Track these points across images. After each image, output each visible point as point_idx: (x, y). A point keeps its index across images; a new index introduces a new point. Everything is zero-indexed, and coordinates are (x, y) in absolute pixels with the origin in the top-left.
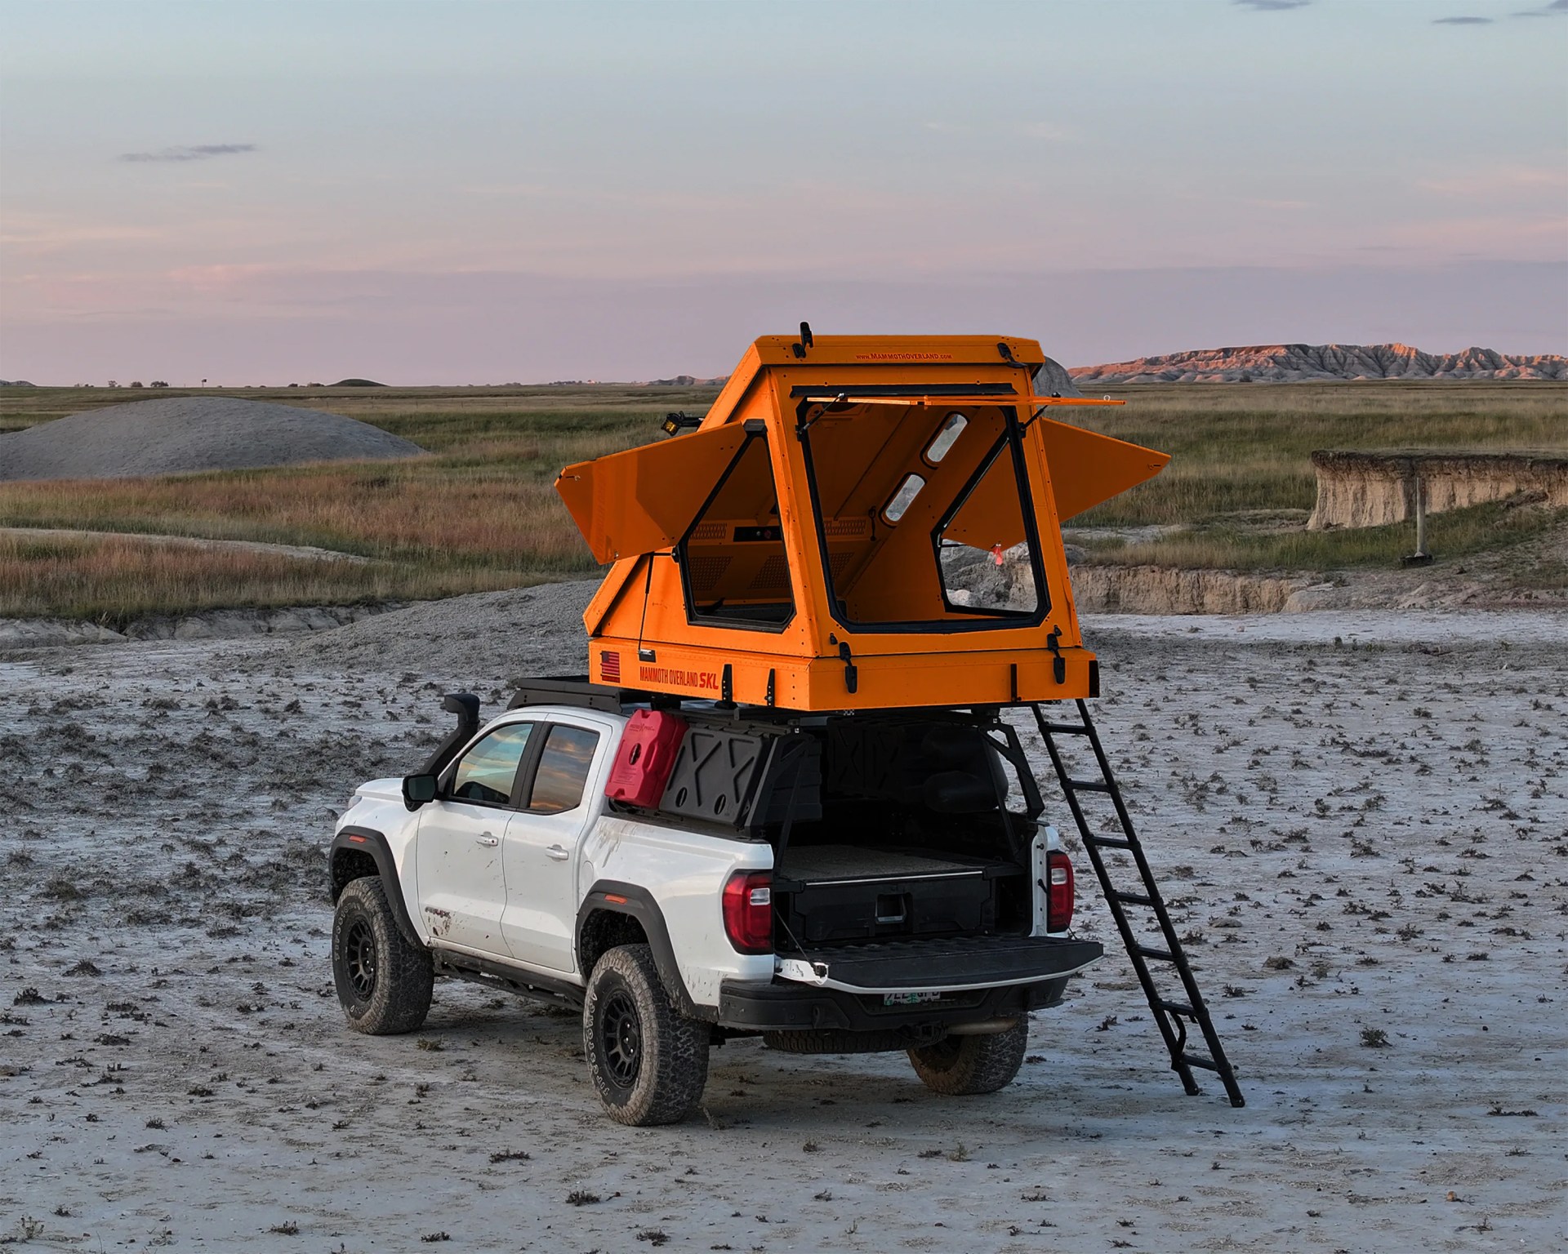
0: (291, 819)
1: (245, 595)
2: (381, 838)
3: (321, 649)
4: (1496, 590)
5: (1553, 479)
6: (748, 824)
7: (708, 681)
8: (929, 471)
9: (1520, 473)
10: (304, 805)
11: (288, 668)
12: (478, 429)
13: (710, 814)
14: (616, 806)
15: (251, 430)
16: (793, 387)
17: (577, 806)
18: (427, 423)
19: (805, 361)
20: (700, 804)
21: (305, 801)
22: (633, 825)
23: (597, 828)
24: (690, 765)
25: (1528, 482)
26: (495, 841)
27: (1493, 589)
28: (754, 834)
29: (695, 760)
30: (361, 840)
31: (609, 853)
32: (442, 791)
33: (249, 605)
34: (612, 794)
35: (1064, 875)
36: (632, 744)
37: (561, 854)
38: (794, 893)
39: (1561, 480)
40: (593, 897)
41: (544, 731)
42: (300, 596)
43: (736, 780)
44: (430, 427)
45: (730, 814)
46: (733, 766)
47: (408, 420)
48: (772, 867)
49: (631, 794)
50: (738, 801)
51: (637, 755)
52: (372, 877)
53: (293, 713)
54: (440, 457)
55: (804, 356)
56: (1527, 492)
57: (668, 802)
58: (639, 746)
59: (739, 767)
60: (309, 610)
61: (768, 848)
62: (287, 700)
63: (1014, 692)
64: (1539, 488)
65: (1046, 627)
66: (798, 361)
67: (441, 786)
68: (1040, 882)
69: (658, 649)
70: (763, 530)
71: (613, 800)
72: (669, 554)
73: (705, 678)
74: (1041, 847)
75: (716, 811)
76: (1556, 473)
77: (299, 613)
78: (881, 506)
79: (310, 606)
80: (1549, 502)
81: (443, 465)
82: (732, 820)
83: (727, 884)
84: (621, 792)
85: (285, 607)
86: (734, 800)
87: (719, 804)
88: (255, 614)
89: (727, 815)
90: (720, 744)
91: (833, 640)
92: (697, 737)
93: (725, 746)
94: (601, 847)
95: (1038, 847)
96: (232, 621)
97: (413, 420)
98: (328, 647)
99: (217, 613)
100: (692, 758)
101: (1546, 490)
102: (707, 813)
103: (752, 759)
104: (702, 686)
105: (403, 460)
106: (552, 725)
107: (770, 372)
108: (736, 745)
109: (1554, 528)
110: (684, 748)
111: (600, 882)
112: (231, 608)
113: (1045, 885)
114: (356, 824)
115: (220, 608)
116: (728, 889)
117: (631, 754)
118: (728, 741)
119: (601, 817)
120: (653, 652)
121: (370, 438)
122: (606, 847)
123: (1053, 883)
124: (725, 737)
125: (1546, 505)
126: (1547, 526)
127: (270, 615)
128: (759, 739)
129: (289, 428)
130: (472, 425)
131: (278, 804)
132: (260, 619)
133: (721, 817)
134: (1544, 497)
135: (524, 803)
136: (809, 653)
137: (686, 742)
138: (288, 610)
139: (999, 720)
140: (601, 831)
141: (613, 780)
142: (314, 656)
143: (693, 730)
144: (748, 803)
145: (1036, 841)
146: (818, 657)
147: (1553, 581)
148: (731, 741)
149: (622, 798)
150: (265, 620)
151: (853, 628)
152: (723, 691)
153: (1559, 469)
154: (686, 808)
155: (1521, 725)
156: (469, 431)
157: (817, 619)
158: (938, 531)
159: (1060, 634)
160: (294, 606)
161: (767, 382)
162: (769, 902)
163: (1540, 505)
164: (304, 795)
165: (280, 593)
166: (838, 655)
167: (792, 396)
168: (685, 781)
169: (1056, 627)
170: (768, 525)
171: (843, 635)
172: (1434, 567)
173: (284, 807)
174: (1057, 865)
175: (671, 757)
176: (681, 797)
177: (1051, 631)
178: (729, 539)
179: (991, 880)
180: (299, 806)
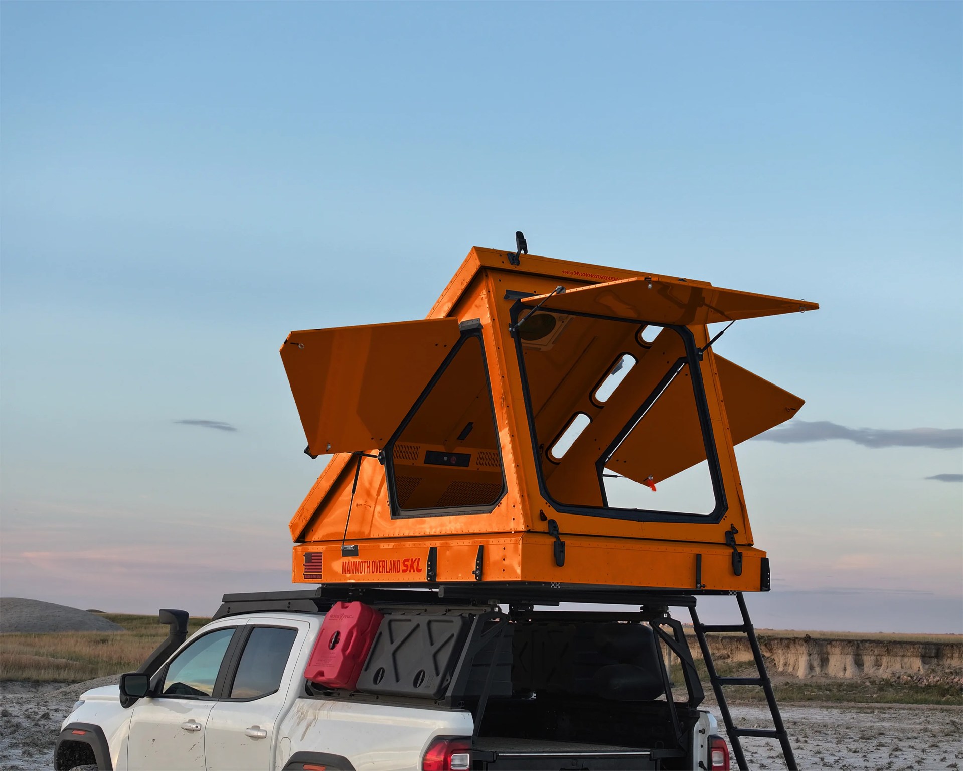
0: (34, 762)
1: (25, 674)
2: (98, 731)
3: (66, 694)
4: (713, 699)
5: (734, 647)
6: (449, 693)
7: (410, 565)
8: (595, 409)
9: (714, 644)
10: (45, 756)
11: (44, 702)
12: (154, 623)
13: (409, 688)
14: (313, 690)
15: (38, 615)
16: (507, 291)
17: (276, 691)
18: (129, 619)
19: (519, 268)
20: (397, 680)
21: (45, 754)
22: (329, 703)
23: (294, 709)
24: (386, 648)
25: (718, 649)
26: (199, 727)
27: (712, 699)
28: (456, 704)
29: (392, 642)
30: (82, 733)
31: (307, 729)
32: (153, 690)
33: (27, 680)
34: (311, 676)
35: (722, 758)
36: (331, 632)
37: (260, 734)
38: (487, 763)
39: (738, 647)
40: (289, 767)
41: (245, 633)
42: (56, 676)
43: (435, 656)
44: (130, 621)
45: (430, 686)
46: (432, 644)
47: (119, 617)
48: (472, 735)
49: (331, 673)
50: (438, 674)
51: (336, 641)
52: (89, 766)
53: (45, 719)
54: (135, 633)
55: (518, 264)
56: (717, 655)
57: (366, 681)
58: (338, 633)
59: (438, 645)
60: (61, 684)
61: (468, 716)
62: (41, 714)
63: (698, 581)
64: (725, 652)
65: (724, 525)
66: (512, 267)
67: (153, 685)
68: (701, 764)
69: (360, 545)
70: (450, 455)
71: (310, 683)
72: (375, 457)
73: (409, 563)
74: (702, 732)
75: (415, 684)
76: (735, 643)
77: (55, 685)
78: (548, 445)
79: (61, 682)
80: (731, 659)
81: (136, 636)
82: (432, 691)
83: (427, 752)
84: (321, 674)
85: (47, 682)
86: (434, 672)
87: (418, 679)
88: (30, 684)
89: (427, 687)
90: (418, 626)
91: (543, 517)
92: (393, 625)
93: (424, 627)
94: (299, 724)
95: (700, 731)
96: (17, 687)
97: (121, 618)
98: (70, 693)
99: (8, 683)
100: (389, 642)
101: (729, 653)
102: (407, 687)
103: (453, 635)
104: (404, 571)
105: (115, 633)
106: (253, 628)
107: (486, 276)
108: (434, 626)
109: (738, 671)
110: (381, 633)
111: (298, 754)
112: (16, 681)
113: (706, 766)
114: (79, 721)
115: (10, 680)
116: (429, 757)
117: (331, 641)
118: (426, 622)
119: (298, 699)
120: (356, 547)
121: (99, 623)
122: (304, 725)
123: (714, 765)
124: (423, 620)
125: (729, 661)
126: (734, 670)
127: (39, 685)
128: (460, 618)
129: (58, 615)
130: (151, 621)
131: (27, 753)
132: (32, 687)
133: (420, 690)
134: (729, 656)
135: (226, 691)
136: (522, 527)
137: (383, 627)
138: (49, 683)
139: (669, 615)
140: (298, 712)
141: (312, 664)
142: (61, 696)
143: (387, 618)
144: (448, 677)
145: (698, 726)
146: (529, 531)
147: (744, 695)
148: (429, 623)
149: (321, 679)
150: (35, 688)
151: (561, 507)
152: (428, 571)
153: (737, 641)
154: (384, 685)
155: (798, 749)
156: (150, 624)
157: (528, 495)
158: (601, 465)
159: (737, 532)
160: (53, 681)
161: (483, 284)
162: (468, 767)
163: (726, 660)
164: (45, 751)
165: (45, 675)
166: (547, 530)
167: (506, 297)
168: (383, 660)
169: (732, 527)
170: (454, 452)
171: (551, 513)
172: (675, 689)
173: (31, 755)
174: (717, 748)
175: (368, 642)
176: (379, 675)
177: (728, 528)
178: (420, 462)
179: (656, 761)
180: (41, 756)
